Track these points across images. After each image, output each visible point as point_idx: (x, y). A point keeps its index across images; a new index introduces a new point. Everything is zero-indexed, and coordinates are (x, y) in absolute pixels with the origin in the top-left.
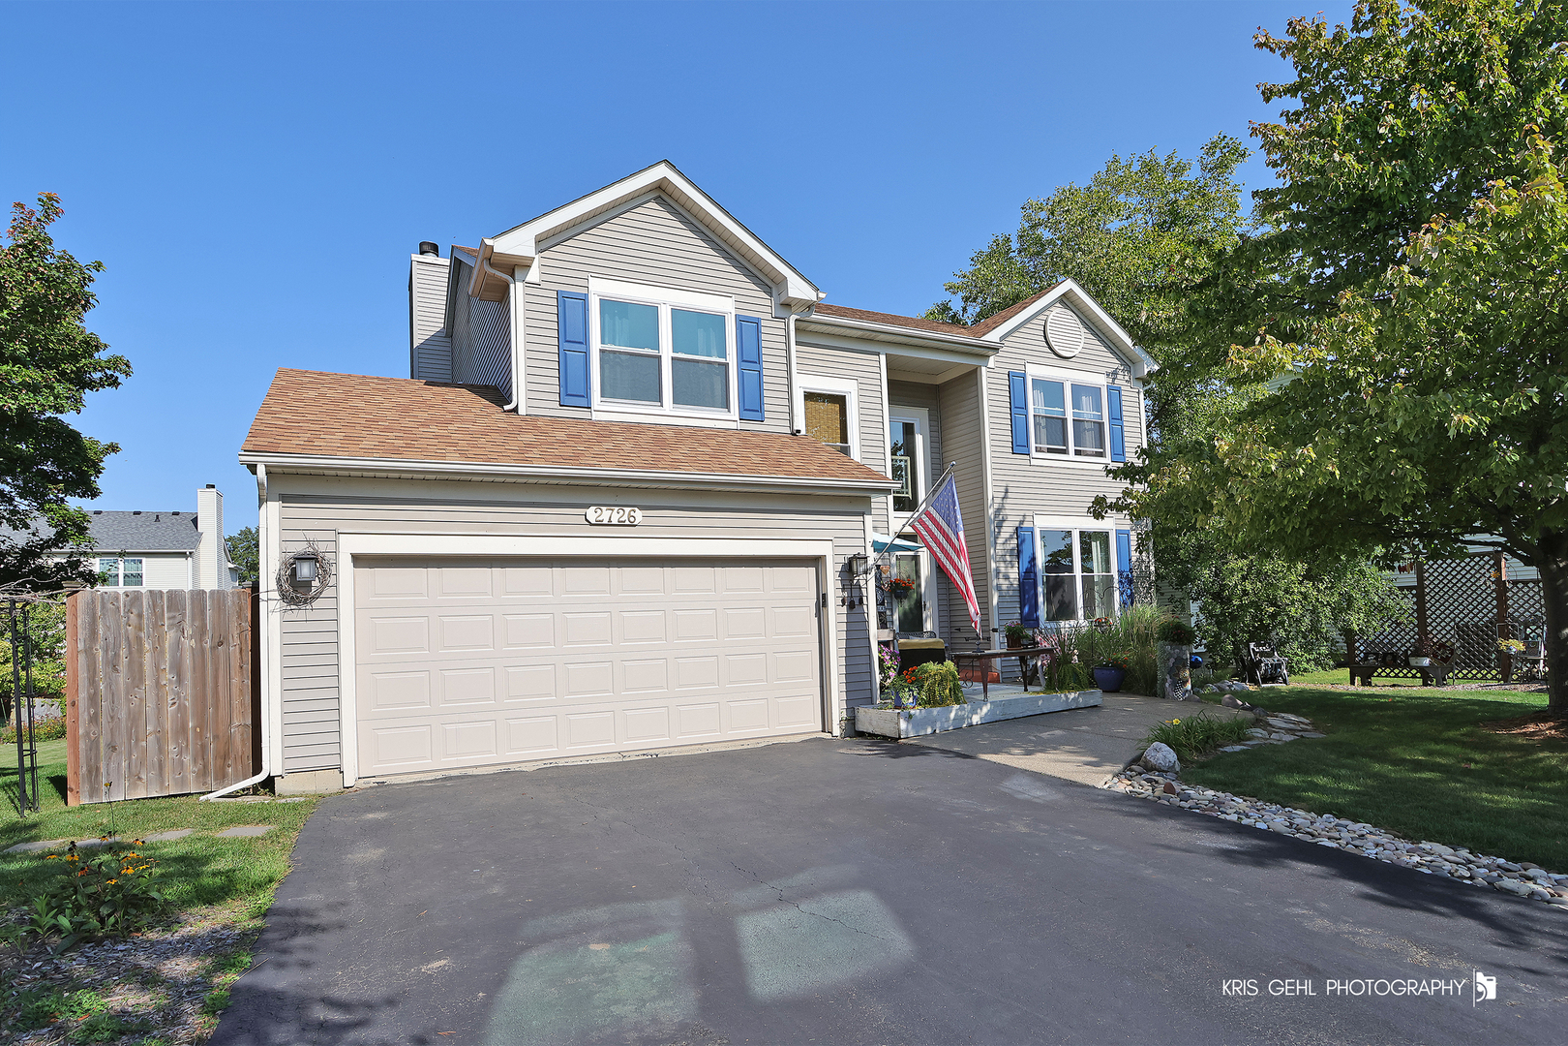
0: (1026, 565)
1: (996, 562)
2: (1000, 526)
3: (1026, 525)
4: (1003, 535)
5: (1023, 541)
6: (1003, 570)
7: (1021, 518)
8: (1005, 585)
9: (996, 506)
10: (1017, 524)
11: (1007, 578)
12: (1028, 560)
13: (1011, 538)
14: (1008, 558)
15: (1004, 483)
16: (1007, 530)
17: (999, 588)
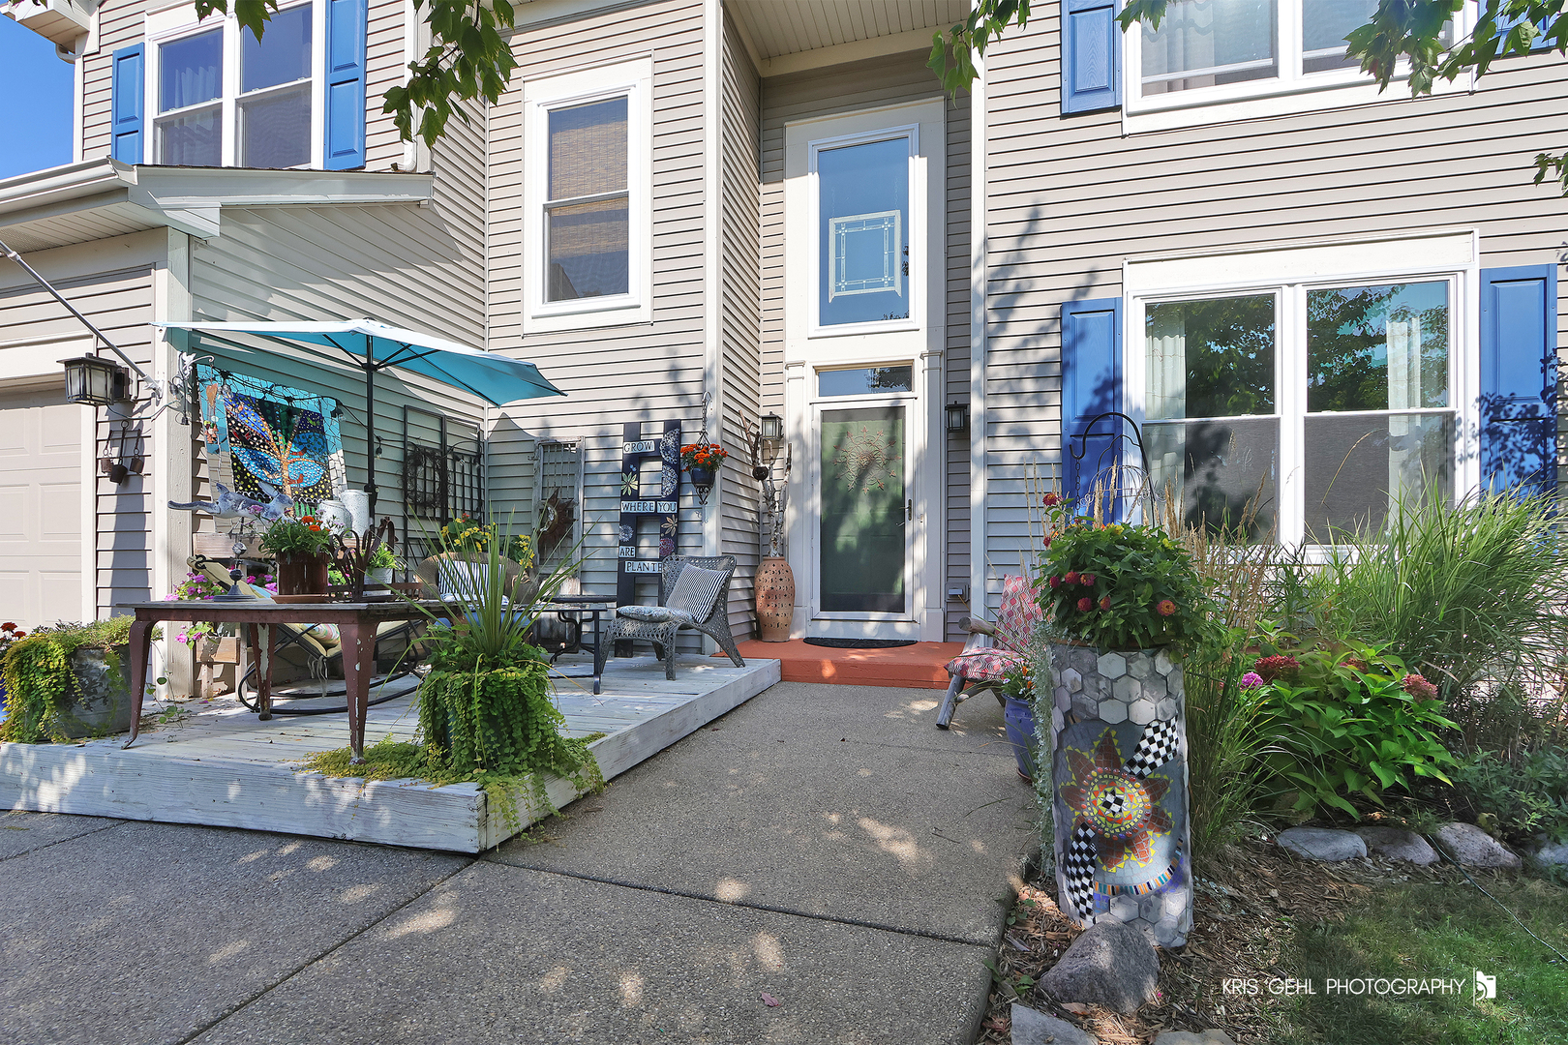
0: (1086, 399)
1: (985, 397)
2: (1005, 309)
3: (1095, 294)
4: (1013, 329)
5: (1080, 337)
6: (1009, 415)
7: (1081, 280)
8: (1011, 451)
9: (996, 259)
10: (1066, 296)
11: (1021, 434)
12: (1093, 385)
13: (1043, 333)
14: (1029, 386)
15: (1028, 199)
16: (1029, 316)
17: (991, 462)
